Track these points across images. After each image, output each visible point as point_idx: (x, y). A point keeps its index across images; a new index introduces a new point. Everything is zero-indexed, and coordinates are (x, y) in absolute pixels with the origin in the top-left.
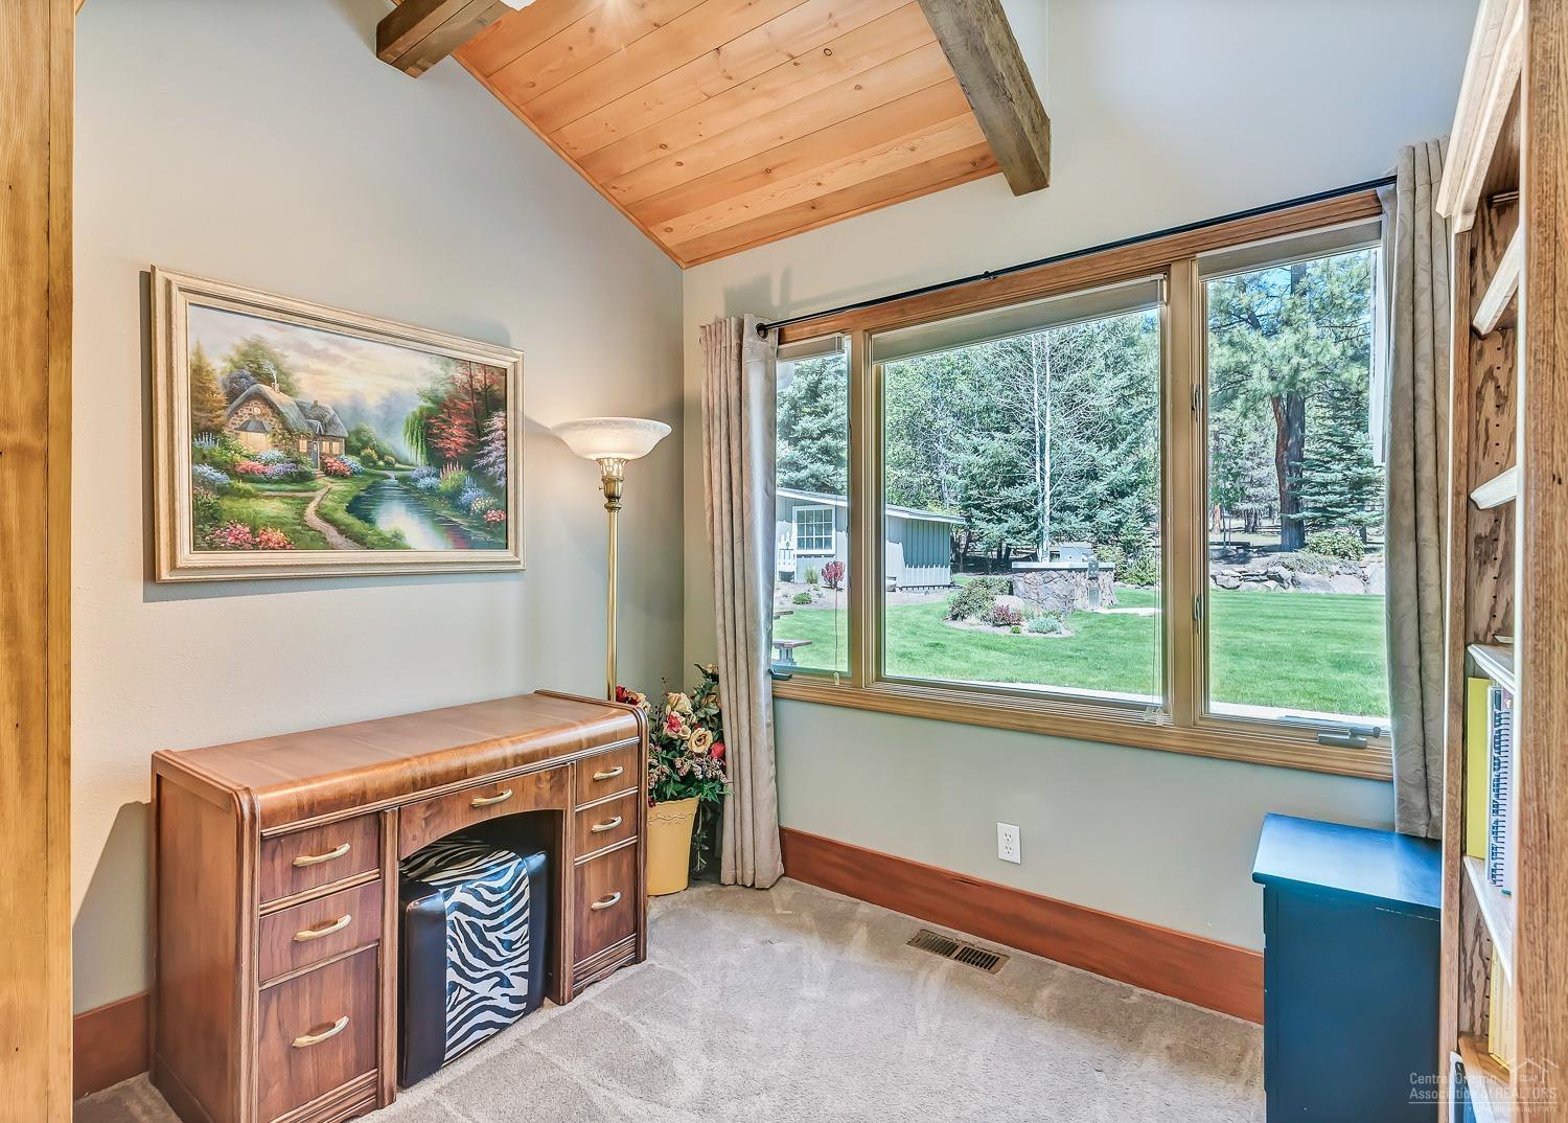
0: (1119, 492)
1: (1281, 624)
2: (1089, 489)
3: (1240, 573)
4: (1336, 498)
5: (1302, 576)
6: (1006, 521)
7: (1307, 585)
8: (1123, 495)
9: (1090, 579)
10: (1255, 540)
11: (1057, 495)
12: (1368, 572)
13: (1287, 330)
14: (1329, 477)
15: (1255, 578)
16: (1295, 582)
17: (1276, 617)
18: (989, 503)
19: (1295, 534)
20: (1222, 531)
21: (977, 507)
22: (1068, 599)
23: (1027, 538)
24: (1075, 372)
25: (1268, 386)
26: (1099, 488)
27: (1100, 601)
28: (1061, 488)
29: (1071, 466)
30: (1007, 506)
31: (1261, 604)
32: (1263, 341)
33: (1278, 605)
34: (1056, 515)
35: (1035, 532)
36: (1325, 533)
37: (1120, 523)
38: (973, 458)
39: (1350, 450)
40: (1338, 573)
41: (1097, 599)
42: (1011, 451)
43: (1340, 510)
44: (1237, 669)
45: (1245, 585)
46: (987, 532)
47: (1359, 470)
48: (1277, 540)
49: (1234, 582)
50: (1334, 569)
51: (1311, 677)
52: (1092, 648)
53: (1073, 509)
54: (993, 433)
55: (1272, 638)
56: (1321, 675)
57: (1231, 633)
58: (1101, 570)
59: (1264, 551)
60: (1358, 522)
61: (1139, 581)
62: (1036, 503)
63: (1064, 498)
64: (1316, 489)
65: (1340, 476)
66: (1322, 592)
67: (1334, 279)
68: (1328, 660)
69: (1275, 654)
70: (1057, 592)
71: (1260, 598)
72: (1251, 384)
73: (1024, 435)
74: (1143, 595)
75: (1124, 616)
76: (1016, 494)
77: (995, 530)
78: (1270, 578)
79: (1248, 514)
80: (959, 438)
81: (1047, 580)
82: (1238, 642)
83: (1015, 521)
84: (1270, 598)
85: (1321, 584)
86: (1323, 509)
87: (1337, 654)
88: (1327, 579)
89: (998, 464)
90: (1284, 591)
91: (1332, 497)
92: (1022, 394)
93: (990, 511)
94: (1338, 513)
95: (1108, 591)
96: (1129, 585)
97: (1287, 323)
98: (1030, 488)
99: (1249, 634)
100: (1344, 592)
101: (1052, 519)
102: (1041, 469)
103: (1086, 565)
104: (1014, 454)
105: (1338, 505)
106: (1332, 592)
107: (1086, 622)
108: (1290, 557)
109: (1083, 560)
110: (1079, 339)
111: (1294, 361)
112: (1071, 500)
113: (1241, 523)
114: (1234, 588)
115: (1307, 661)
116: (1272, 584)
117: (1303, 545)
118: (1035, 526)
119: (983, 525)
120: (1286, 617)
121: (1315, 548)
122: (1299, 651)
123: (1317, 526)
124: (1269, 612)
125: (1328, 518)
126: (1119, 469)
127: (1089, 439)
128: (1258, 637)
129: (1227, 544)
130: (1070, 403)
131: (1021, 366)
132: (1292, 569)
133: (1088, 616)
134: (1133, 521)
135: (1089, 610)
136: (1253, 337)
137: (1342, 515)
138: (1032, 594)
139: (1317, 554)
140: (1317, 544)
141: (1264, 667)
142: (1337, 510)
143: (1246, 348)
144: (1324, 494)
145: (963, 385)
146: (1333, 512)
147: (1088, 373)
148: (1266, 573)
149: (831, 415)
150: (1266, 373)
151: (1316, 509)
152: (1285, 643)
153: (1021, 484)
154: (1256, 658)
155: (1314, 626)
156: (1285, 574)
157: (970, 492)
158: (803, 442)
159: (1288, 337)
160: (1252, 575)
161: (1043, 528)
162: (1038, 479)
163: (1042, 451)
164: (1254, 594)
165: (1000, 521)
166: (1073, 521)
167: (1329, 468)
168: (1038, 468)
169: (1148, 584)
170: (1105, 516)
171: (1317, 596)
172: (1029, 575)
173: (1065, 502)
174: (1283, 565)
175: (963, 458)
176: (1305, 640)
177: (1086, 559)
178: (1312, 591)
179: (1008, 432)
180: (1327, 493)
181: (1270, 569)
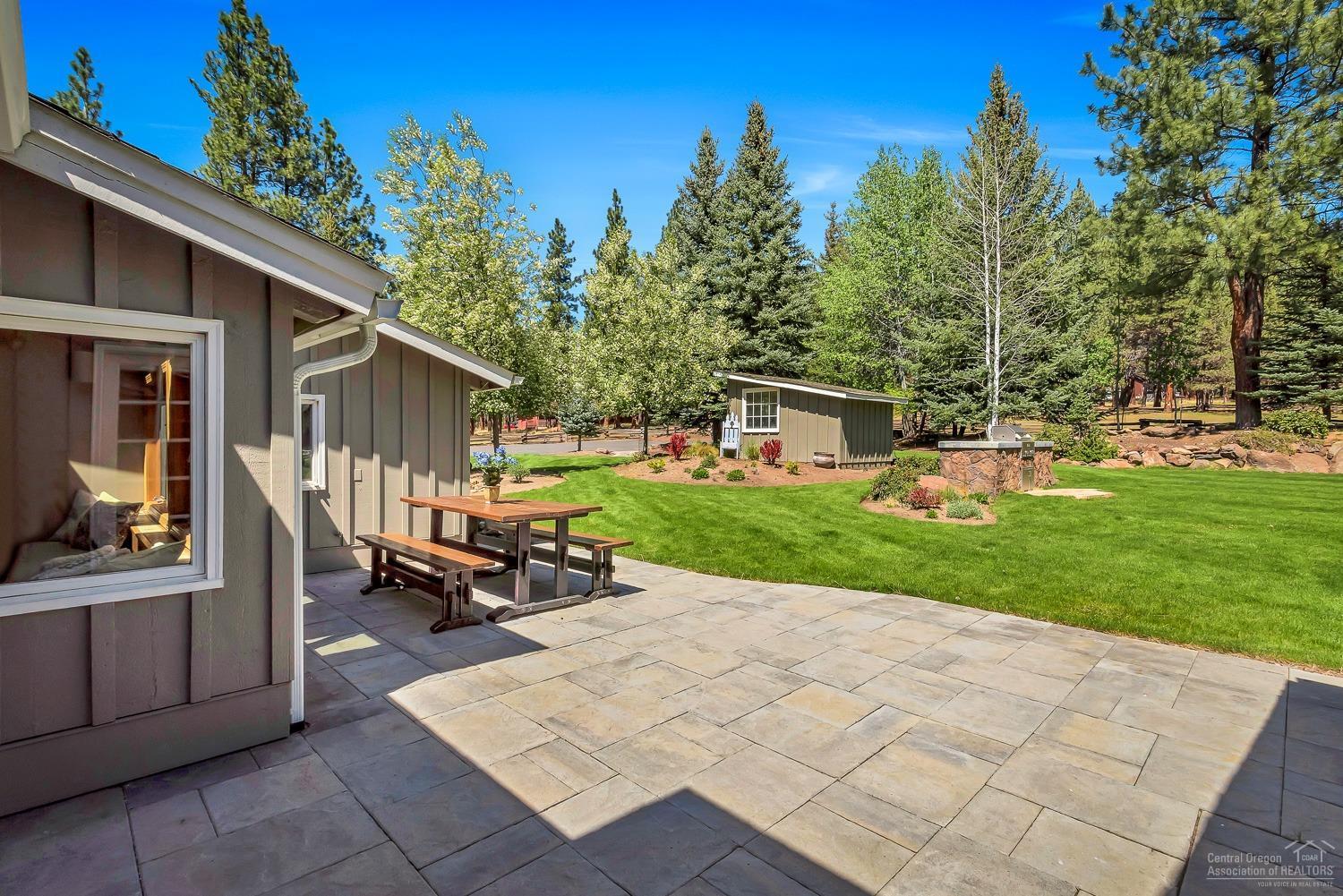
0: (1067, 374)
1: (1242, 514)
2: (1038, 371)
3: (1192, 450)
4: (1300, 375)
5: (1261, 454)
6: (957, 402)
7: (1262, 463)
8: (1072, 375)
9: (1024, 459)
10: (1206, 418)
11: (1005, 376)
12: (1333, 450)
13: (1246, 208)
14: (1291, 355)
15: (1207, 456)
16: (1250, 459)
17: (1235, 504)
18: (940, 385)
19: (1249, 412)
20: (1173, 410)
21: (930, 388)
22: (999, 481)
23: (977, 417)
24: (1025, 260)
25: (1227, 265)
26: (1048, 369)
27: (1035, 481)
28: (1011, 370)
29: (1021, 350)
30: (959, 387)
31: (1215, 486)
32: (1222, 219)
33: (1234, 488)
34: (1005, 394)
35: (984, 412)
36: (1285, 411)
37: (1069, 403)
38: (928, 344)
39: (1314, 327)
40: (1299, 451)
41: (1031, 479)
42: (962, 336)
43: (1303, 388)
44: (1186, 580)
45: (1196, 463)
46: (938, 412)
47: (1325, 347)
48: (1232, 418)
49: (1183, 460)
50: (1295, 447)
51: (1292, 602)
52: (1008, 541)
53: (1022, 390)
54: (945, 320)
55: (1231, 535)
56: (1308, 598)
57: (1180, 525)
58: (1038, 449)
59: (1219, 428)
60: (1323, 400)
61: (1085, 457)
62: (986, 385)
63: (1012, 379)
64: (1276, 368)
65: (1302, 353)
66: (1281, 470)
67: (1302, 150)
68: (1314, 573)
69: (1236, 559)
70: (985, 472)
71: (1213, 477)
72: (1206, 263)
73: (975, 321)
74: (1087, 473)
75: (1058, 498)
76: (967, 376)
77: (948, 410)
78: (1224, 456)
79: (1200, 394)
80: (913, 326)
81: (975, 460)
82: (1188, 539)
83: (965, 400)
84: (1223, 478)
85: (1282, 463)
86: (1283, 387)
87: (1325, 563)
88: (1287, 457)
89: (951, 349)
90: (1239, 469)
91: (1293, 375)
92: (974, 283)
93: (941, 392)
94: (1299, 390)
95: (1045, 471)
96: (1074, 462)
97: (1249, 201)
98: (979, 371)
99: (1203, 528)
100: (1307, 471)
101: (1001, 399)
102: (992, 352)
103: (1019, 444)
104: (965, 339)
105: (1299, 383)
106: (1292, 471)
107: (1013, 505)
108: (1246, 434)
109: (1017, 439)
110: (1030, 229)
111: (1254, 237)
112: (1021, 381)
113: (1193, 402)
114: (1185, 466)
115: (1282, 571)
116: (1225, 462)
117: (1260, 423)
118: (985, 406)
119: (934, 405)
120: (1245, 504)
121: (1274, 426)
122: (1269, 556)
123: (1277, 403)
124: (1226, 496)
125: (1288, 397)
126: (1068, 351)
127: (1038, 323)
128: (1214, 533)
129: (1178, 421)
130: (1019, 290)
131: (973, 256)
132: (1247, 447)
133: (1019, 498)
134: (1082, 400)
135: (1021, 492)
136: (1208, 217)
137: (1305, 393)
138: (959, 475)
139: (1276, 432)
140: (1276, 422)
141: (1223, 578)
142: (1299, 387)
143: (1203, 228)
144: (1284, 372)
145: (918, 276)
146: (1294, 390)
147: (1039, 260)
148: (1219, 451)
149: (789, 306)
150: (1222, 251)
151: (1276, 387)
152: (1249, 541)
153: (971, 367)
154: (1212, 565)
155: (1282, 518)
156: (1240, 451)
157: (924, 375)
158: (762, 331)
159: (1249, 214)
160: (1205, 453)
161: (991, 408)
162: (988, 363)
163: (992, 336)
164: (1206, 473)
165: (951, 401)
166: (1024, 402)
167: (1290, 347)
168: (988, 350)
169: (1095, 460)
170: (1055, 396)
171: (1275, 475)
172: (956, 455)
173: (1014, 383)
174: (1238, 442)
175: (918, 344)
176: (1276, 539)
177: (1019, 437)
178: (1269, 469)
179: (959, 319)
180: (1288, 371)
181: (1223, 447)
